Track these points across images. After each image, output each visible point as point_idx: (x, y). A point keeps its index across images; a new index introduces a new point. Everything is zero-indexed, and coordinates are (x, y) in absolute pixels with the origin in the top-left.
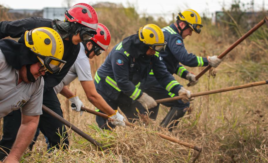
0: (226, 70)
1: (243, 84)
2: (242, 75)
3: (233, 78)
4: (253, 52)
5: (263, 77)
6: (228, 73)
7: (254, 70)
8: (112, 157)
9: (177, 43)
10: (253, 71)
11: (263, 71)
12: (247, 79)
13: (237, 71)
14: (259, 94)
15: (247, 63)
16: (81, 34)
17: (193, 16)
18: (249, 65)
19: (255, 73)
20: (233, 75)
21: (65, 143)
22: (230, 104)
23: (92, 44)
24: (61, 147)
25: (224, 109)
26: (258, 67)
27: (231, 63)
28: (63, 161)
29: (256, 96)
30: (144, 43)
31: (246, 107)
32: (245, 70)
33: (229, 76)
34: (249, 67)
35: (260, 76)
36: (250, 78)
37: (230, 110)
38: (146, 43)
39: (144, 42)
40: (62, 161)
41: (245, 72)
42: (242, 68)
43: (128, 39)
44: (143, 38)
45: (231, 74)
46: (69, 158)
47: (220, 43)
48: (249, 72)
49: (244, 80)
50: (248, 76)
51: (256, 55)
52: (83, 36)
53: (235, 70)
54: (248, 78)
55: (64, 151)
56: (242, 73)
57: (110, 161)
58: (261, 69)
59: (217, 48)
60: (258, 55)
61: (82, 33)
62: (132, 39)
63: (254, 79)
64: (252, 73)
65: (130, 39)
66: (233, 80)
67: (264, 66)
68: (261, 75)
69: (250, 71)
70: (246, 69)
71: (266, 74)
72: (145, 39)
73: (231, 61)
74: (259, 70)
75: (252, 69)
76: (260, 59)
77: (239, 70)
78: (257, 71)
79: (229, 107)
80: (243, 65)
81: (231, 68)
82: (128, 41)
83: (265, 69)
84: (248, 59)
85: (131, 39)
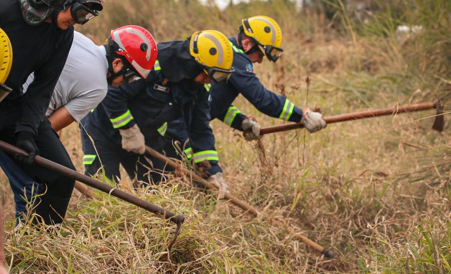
0: (319, 87)
1: (348, 112)
2: (346, 96)
3: (331, 101)
4: (365, 57)
5: (382, 99)
6: (322, 92)
7: (367, 88)
8: (116, 236)
9: (248, 69)
10: (364, 90)
11: (382, 89)
12: (355, 102)
13: (338, 89)
14: (376, 129)
15: (355, 75)
16: (73, 10)
17: (267, 30)
18: (359, 80)
19: (369, 92)
20: (331, 96)
21: (36, 213)
22: (324, 146)
23: (123, 63)
24: (29, 220)
25: (314, 154)
26: (374, 83)
27: (328, 75)
28: (32, 244)
29: (371, 132)
30: (197, 61)
31: (353, 151)
32: (350, 88)
33: (324, 98)
34: (358, 83)
35: (376, 98)
36: (359, 101)
37: (325, 156)
38: (200, 62)
39: (196, 59)
40: (29, 244)
41: (351, 91)
42: (346, 84)
43: (169, 46)
44: (196, 51)
45: (327, 95)
46: (41, 240)
47: (309, 41)
48: (359, 92)
49: (349, 105)
50: (357, 99)
51: (370, 63)
52: (77, 12)
53: (334, 88)
54: (357, 101)
55: (34, 226)
56: (346, 93)
57: (113, 244)
58: (379, 86)
59: (304, 50)
60: (374, 63)
61: (75, 8)
62: (176, 47)
63: (367, 102)
64: (364, 93)
65: (171, 45)
66: (332, 104)
67: (384, 81)
68: (379, 96)
69: (360, 89)
70: (353, 86)
71: (387, 95)
72: (199, 55)
73: (328, 72)
74: (375, 87)
75: (364, 86)
76: (376, 70)
77: (341, 88)
78: (371, 90)
79: (323, 151)
80: (348, 80)
81: (327, 84)
82: (169, 48)
83: (385, 85)
84: (357, 69)
85: (173, 47)
